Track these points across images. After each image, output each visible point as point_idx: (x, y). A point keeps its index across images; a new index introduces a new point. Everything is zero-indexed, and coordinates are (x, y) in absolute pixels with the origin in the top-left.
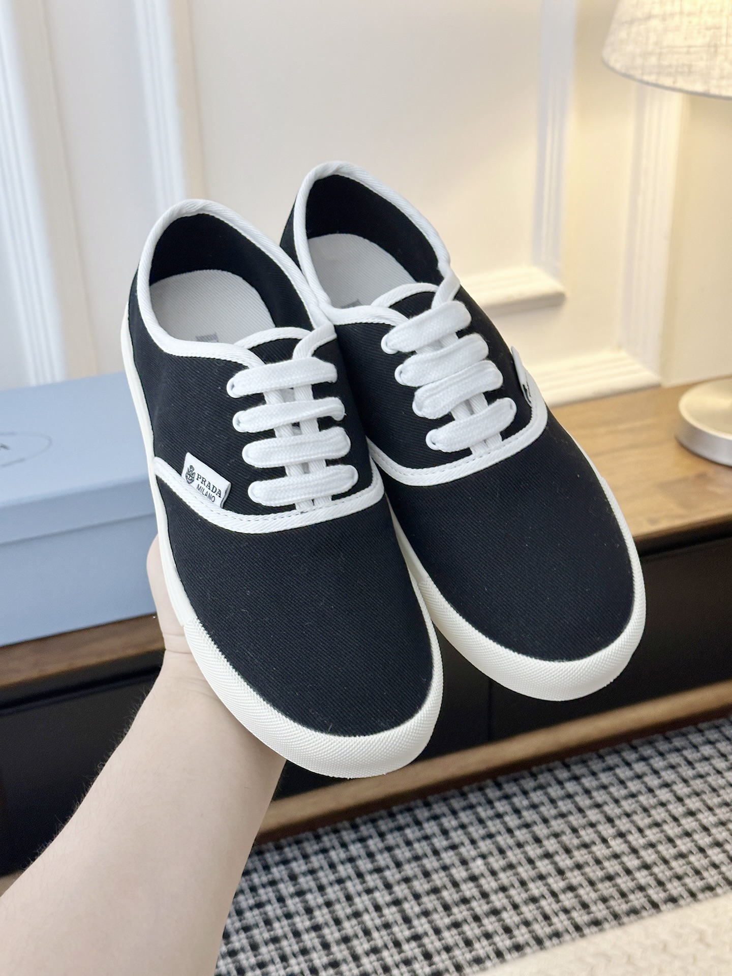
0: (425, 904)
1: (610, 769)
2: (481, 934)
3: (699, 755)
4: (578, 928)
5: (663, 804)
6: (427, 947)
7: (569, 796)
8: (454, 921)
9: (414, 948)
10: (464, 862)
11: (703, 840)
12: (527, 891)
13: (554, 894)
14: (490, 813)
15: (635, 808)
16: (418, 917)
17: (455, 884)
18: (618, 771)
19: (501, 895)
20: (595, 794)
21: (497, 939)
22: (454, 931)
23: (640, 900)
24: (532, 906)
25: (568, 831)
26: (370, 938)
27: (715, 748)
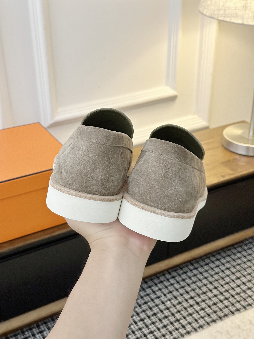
0: (152, 319)
1: (207, 264)
2: (174, 329)
3: (236, 257)
4: (208, 324)
5: (228, 276)
6: (156, 335)
7: (195, 275)
8: (164, 325)
9: (152, 336)
10: (163, 303)
11: (245, 288)
12: (187, 311)
13: (197, 312)
14: (169, 283)
15: (219, 278)
16: (151, 324)
17: (162, 311)
18: (210, 265)
19: (179, 314)
20: (204, 274)
21: (180, 330)
22: (165, 329)
23: (227, 311)
24: (190, 317)
25: (198, 288)
26: (135, 334)
27: (241, 254)
